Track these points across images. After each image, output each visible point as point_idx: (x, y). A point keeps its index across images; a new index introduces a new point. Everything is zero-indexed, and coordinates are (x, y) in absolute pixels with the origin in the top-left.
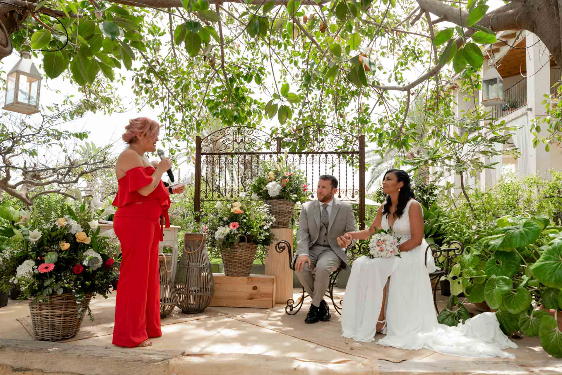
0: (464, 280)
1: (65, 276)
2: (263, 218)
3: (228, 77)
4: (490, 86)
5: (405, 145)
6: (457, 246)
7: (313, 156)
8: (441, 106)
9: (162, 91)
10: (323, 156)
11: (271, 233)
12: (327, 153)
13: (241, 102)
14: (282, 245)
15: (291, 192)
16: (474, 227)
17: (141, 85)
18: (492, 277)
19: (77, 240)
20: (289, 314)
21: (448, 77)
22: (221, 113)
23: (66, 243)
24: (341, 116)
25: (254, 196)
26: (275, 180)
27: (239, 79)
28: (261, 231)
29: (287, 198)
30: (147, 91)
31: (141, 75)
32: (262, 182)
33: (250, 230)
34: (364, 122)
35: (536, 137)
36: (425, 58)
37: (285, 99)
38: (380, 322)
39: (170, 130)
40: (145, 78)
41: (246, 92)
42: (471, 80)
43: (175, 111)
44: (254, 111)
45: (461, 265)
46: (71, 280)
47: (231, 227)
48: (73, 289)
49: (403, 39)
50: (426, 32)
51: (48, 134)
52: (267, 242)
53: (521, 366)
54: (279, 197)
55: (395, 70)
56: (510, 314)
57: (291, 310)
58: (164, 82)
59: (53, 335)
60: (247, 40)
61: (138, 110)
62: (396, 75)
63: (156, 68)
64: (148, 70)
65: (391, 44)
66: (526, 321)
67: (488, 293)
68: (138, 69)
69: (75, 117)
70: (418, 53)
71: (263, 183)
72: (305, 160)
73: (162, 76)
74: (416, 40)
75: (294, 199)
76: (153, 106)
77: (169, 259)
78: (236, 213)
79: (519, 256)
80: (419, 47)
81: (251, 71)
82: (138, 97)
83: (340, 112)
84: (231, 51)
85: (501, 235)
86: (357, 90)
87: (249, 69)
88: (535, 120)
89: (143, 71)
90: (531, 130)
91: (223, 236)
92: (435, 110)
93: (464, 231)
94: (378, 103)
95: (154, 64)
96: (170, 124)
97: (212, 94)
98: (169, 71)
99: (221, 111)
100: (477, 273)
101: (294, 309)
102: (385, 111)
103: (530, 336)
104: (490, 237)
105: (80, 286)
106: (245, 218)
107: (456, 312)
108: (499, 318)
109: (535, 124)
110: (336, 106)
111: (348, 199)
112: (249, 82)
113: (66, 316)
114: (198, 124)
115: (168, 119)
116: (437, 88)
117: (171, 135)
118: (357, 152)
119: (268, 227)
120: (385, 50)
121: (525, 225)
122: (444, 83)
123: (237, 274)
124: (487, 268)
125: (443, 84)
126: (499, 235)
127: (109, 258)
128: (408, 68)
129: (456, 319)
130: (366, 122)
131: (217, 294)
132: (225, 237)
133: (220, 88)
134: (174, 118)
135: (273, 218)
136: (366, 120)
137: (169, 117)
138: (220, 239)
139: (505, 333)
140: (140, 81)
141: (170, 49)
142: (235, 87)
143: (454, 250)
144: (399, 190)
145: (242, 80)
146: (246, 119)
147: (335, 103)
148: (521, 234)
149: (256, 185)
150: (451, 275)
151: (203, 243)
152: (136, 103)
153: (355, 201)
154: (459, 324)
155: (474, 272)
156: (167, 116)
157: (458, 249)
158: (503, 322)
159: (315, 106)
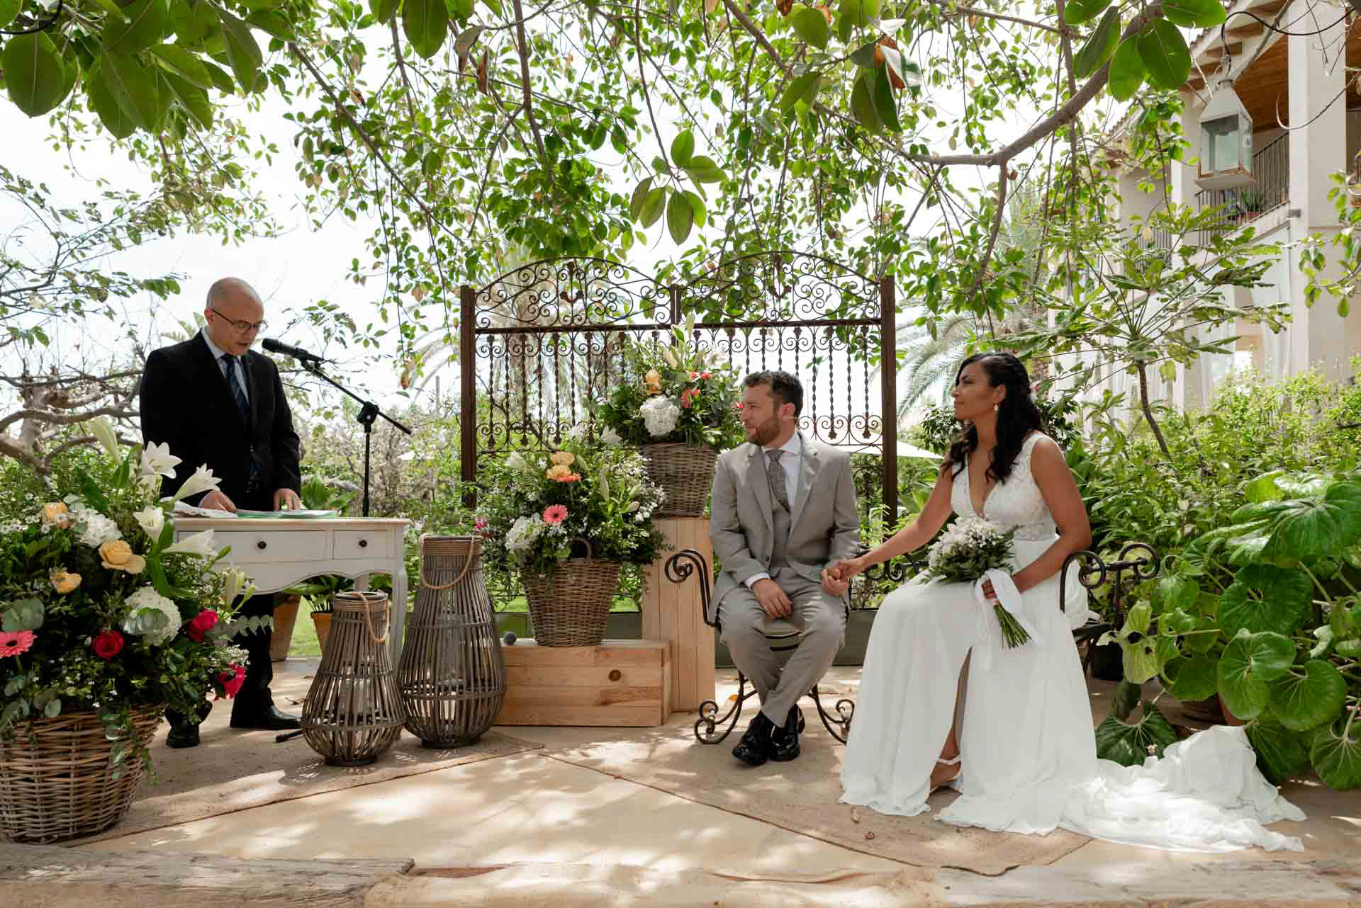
0: (1162, 642)
1: (70, 664)
2: (632, 491)
3: (543, 133)
4: (1218, 137)
5: (994, 307)
6: (1143, 554)
7: (763, 333)
8: (1083, 206)
9: (375, 176)
10: (789, 332)
11: (653, 530)
12: (798, 325)
13: (577, 198)
14: (683, 562)
15: (706, 421)
16: (1184, 505)
17: (317, 157)
18: (1239, 635)
19: (105, 565)
20: (703, 742)
21: (1098, 131)
22: (527, 230)
23: (70, 571)
24: (833, 234)
25: (609, 435)
26: (664, 392)
27: (570, 138)
28: (629, 527)
29: (695, 440)
30: (334, 174)
31: (319, 133)
32: (630, 399)
33: (598, 525)
34: (891, 247)
35: (1314, 281)
36: (1041, 85)
37: (683, 174)
38: (944, 761)
39: (399, 275)
40: (327, 141)
41: (590, 173)
42: (1157, 136)
43: (410, 226)
44: (612, 223)
45: (1152, 605)
46: (84, 677)
47: (549, 519)
48: (93, 701)
49: (987, 35)
50: (1043, 16)
51: (75, 287)
52: (643, 555)
53: (1326, 873)
54: (674, 438)
55: (966, 119)
56: (1283, 728)
57: (710, 731)
58: (380, 150)
59: (50, 826)
60: (590, 43)
61: (315, 226)
62: (968, 130)
63: (355, 114)
64: (334, 120)
65: (956, 51)
66: (1330, 749)
67: (1227, 677)
68: (309, 115)
69: (144, 235)
70: (1024, 72)
71: (632, 400)
72: (744, 343)
73: (371, 135)
74: (1018, 38)
75: (713, 440)
76: (352, 215)
77: (376, 609)
78: (561, 480)
79: (1308, 576)
80: (1026, 57)
81: (601, 119)
82: (312, 190)
83: (828, 225)
84: (549, 72)
85: (1253, 524)
86: (870, 169)
87: (597, 112)
88: (1311, 239)
89: (323, 123)
90: (1301, 264)
91: (527, 542)
92: (1068, 215)
93: (1157, 515)
94: (925, 203)
95: (349, 102)
96: (399, 259)
97: (502, 179)
98: (391, 121)
99: (528, 223)
100: (1196, 623)
101: (718, 728)
102: (943, 220)
103: (1341, 789)
104: (1224, 530)
105: (114, 693)
106: (585, 494)
107: (1138, 725)
108: (1254, 738)
109: (1311, 249)
110: (819, 209)
111: (853, 442)
112: (596, 146)
113: (82, 772)
114: (472, 260)
115: (391, 247)
116: (1074, 159)
117: (402, 288)
118: (876, 321)
119: (647, 515)
120: (942, 68)
121: (1331, 495)
122: (1090, 145)
123: (569, 641)
124: (1224, 611)
125: (1089, 150)
126: (1248, 525)
127: (202, 609)
128: (999, 114)
129: (1138, 745)
130: (896, 248)
131: (515, 692)
132: (532, 544)
133: (523, 163)
134: (409, 244)
135: (660, 491)
136: (898, 242)
137: (395, 242)
138: (518, 551)
139: (1271, 779)
140: (316, 148)
141: (390, 66)
142: (560, 160)
143: (1135, 565)
144: (996, 408)
145: (580, 141)
146: (592, 244)
147: (817, 202)
148: (1320, 517)
149: (615, 406)
150: (1126, 631)
151: (473, 563)
152: (307, 207)
153: (871, 445)
154: (1147, 759)
155: (1189, 620)
156: (389, 239)
157: (1145, 562)
158: (1265, 750)
159: (768, 208)
